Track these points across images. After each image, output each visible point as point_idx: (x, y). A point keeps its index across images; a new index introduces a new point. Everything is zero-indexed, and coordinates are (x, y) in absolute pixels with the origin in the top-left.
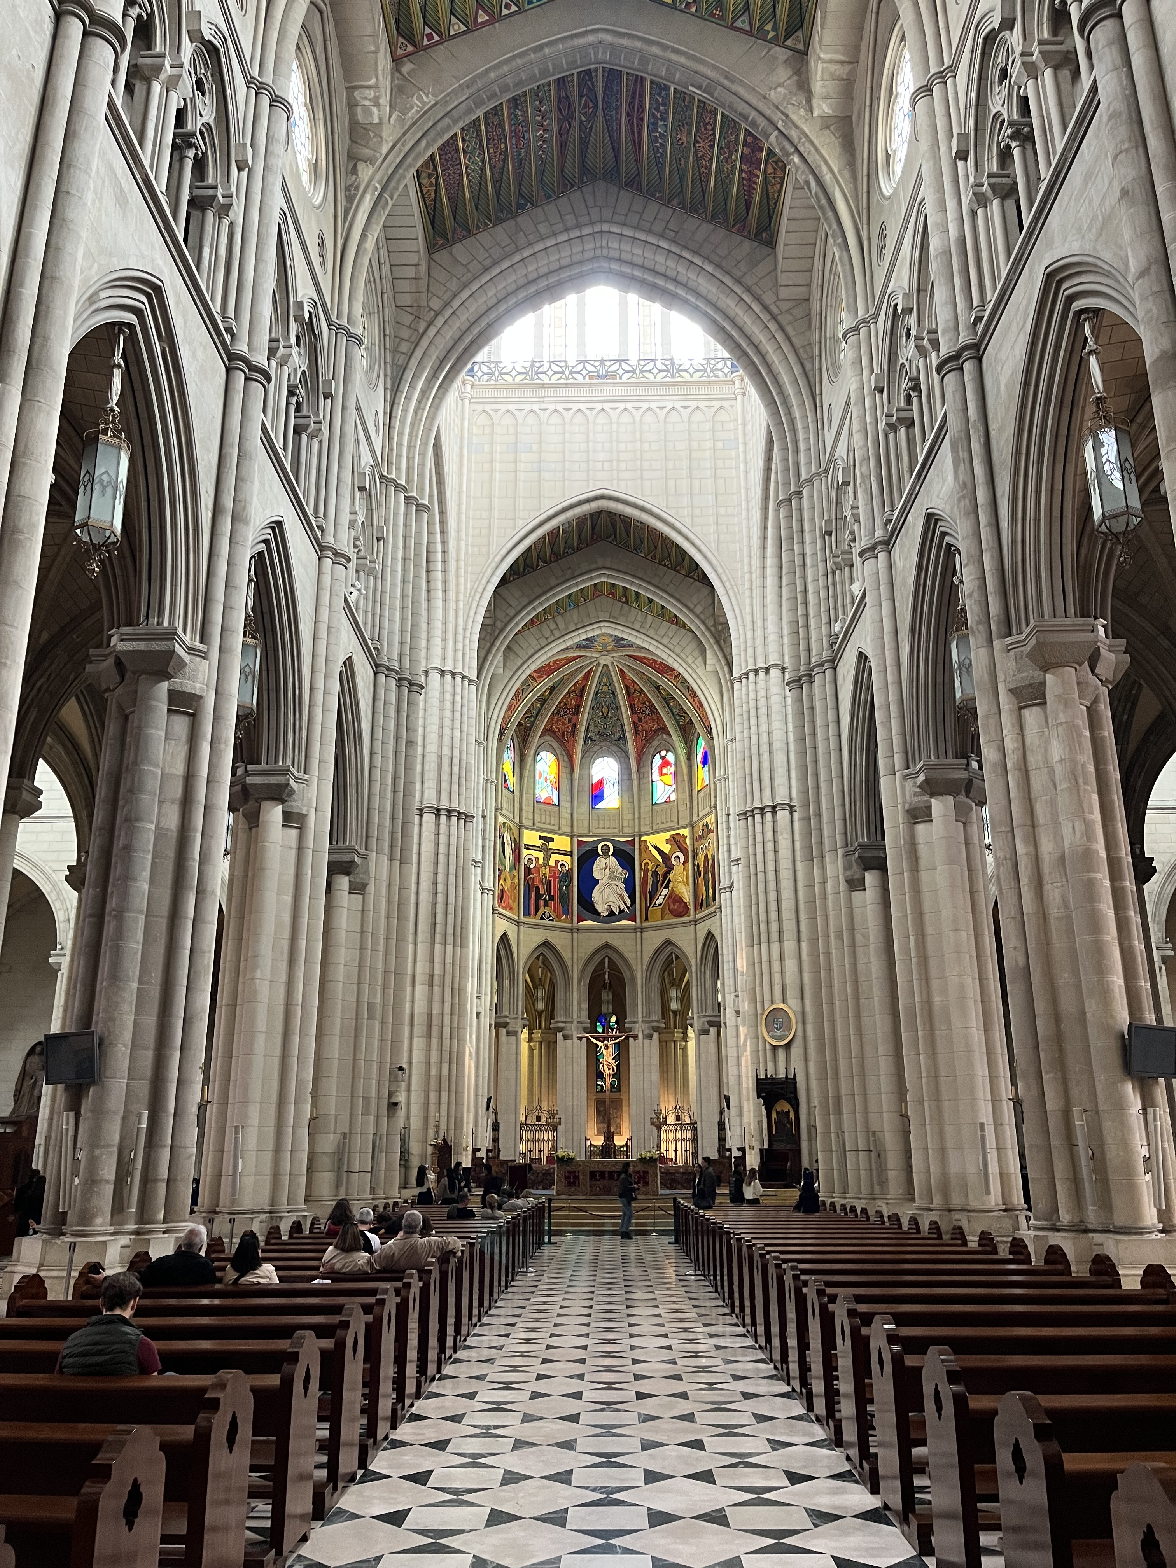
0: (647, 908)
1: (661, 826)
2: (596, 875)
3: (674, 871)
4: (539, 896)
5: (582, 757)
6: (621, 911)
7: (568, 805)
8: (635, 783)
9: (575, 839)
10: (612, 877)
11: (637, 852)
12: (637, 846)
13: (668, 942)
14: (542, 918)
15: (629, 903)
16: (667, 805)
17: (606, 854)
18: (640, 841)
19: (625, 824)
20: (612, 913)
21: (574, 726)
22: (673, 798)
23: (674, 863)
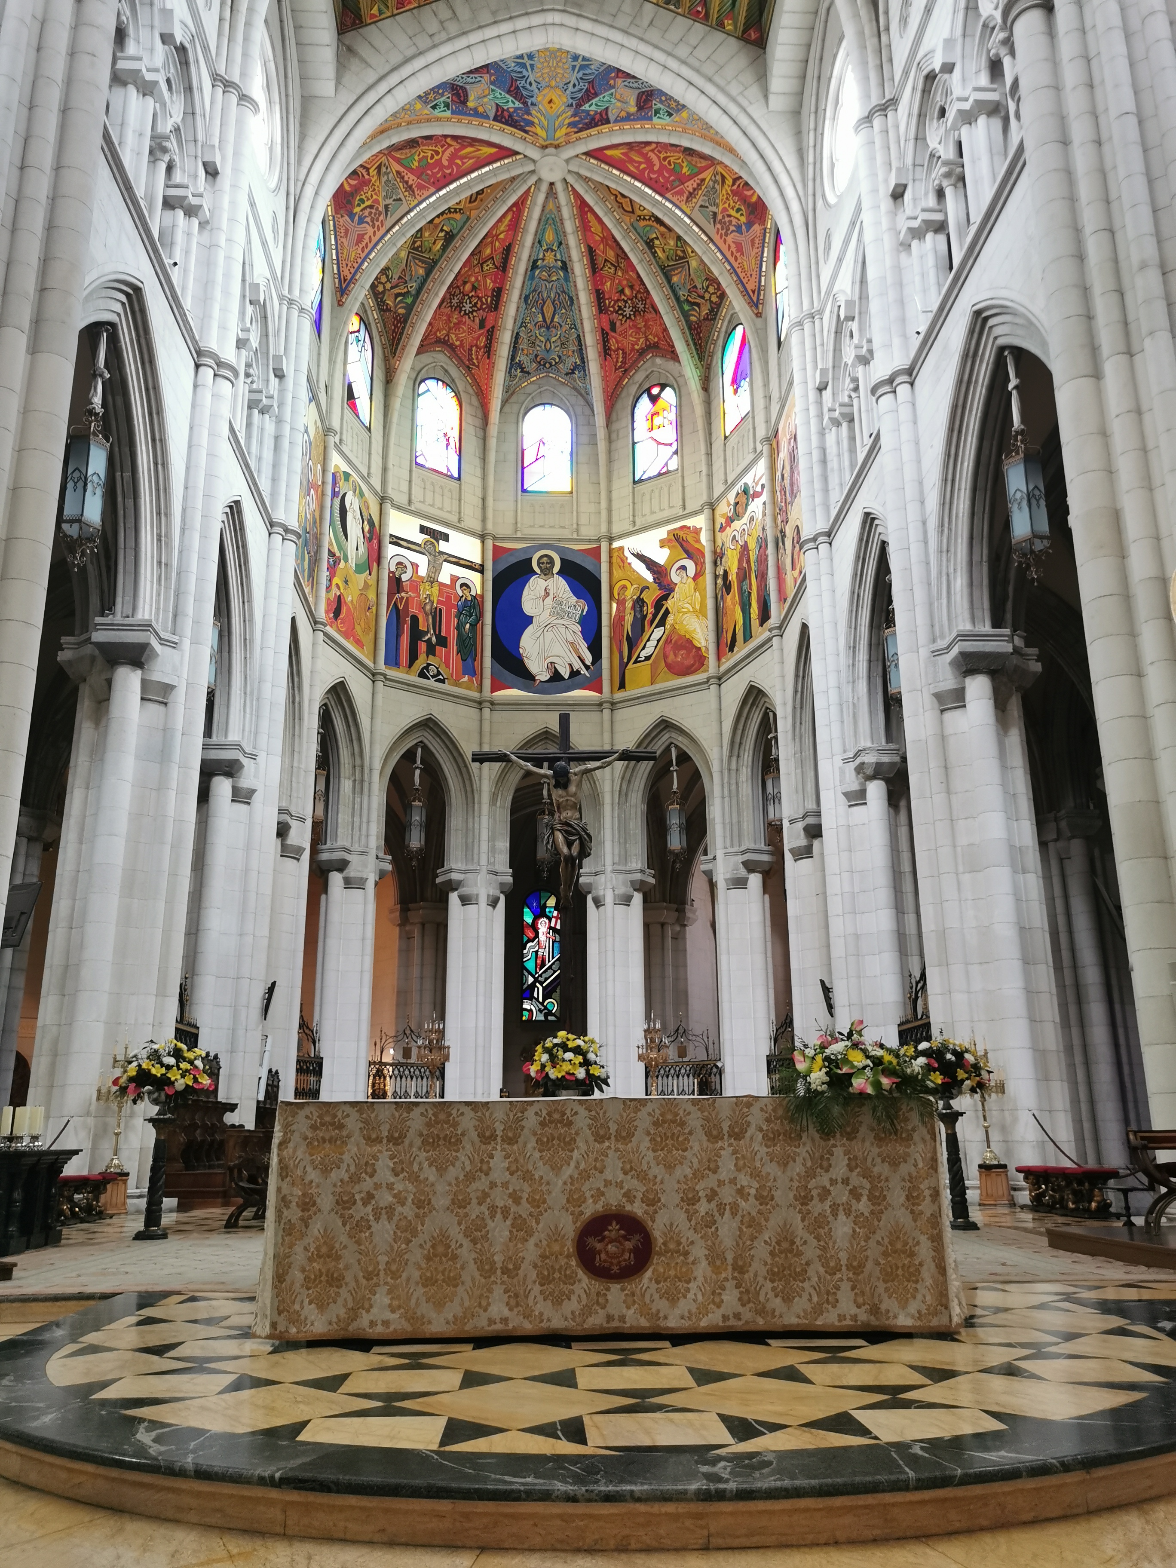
0: (623, 666)
1: (651, 519)
2: (528, 607)
3: (677, 594)
4: (416, 635)
5: (504, 402)
6: (574, 674)
7: (478, 482)
8: (602, 446)
9: (489, 543)
10: (558, 612)
11: (604, 567)
12: (604, 557)
13: (665, 725)
14: (422, 675)
15: (588, 658)
16: (662, 480)
17: (547, 572)
18: (611, 551)
19: (584, 520)
20: (556, 676)
21: (491, 335)
22: (673, 465)
23: (675, 577)
